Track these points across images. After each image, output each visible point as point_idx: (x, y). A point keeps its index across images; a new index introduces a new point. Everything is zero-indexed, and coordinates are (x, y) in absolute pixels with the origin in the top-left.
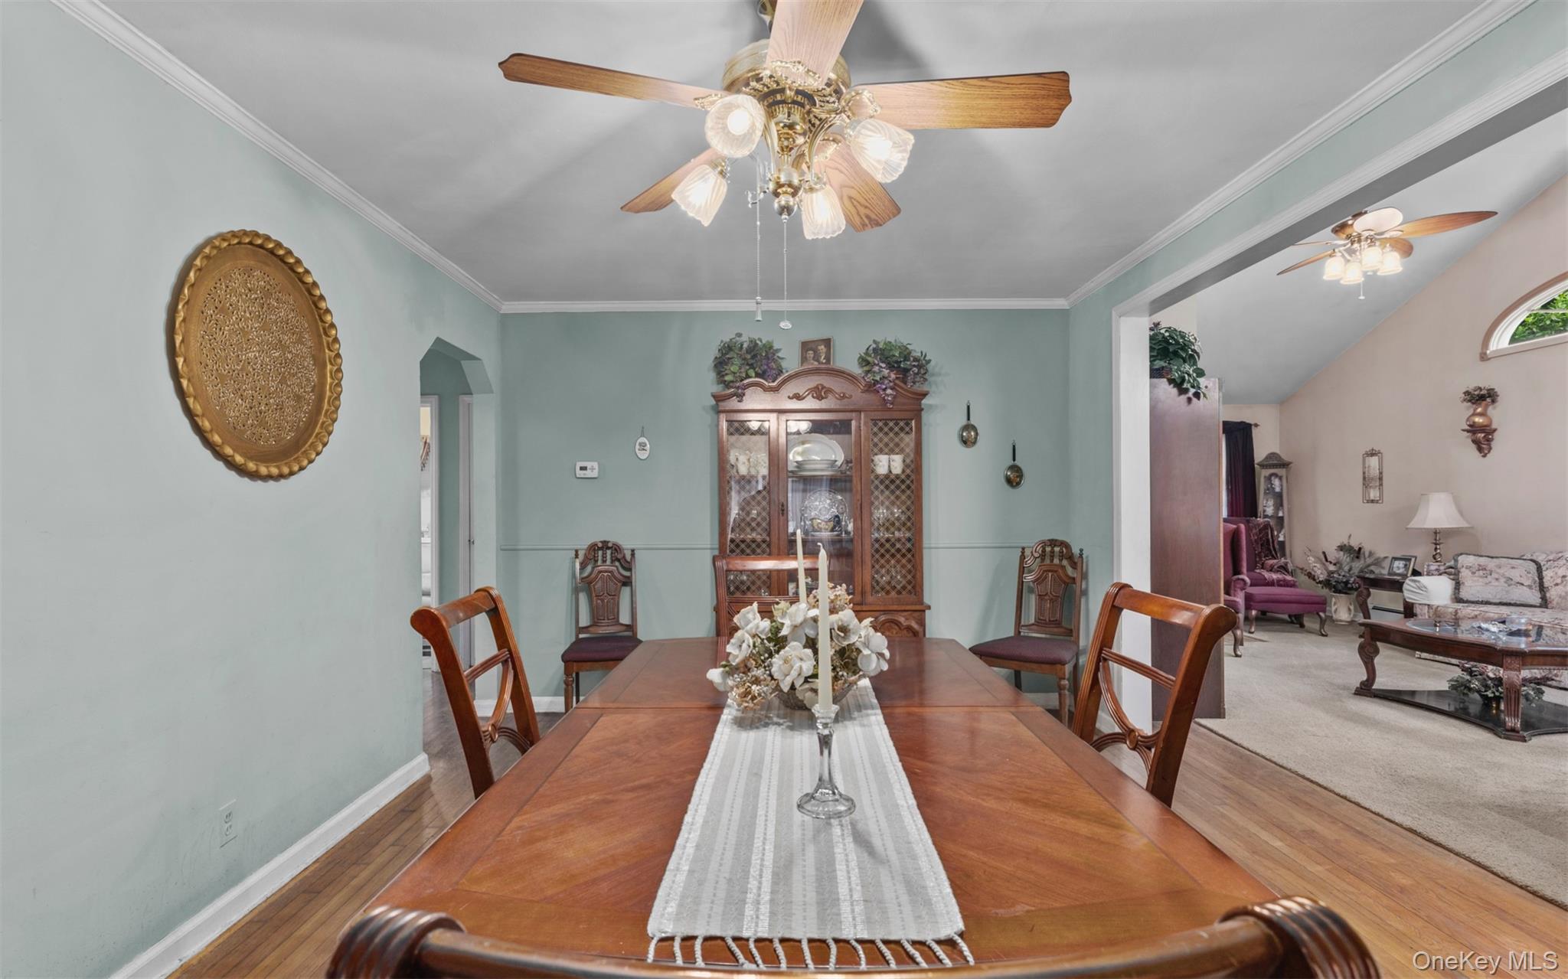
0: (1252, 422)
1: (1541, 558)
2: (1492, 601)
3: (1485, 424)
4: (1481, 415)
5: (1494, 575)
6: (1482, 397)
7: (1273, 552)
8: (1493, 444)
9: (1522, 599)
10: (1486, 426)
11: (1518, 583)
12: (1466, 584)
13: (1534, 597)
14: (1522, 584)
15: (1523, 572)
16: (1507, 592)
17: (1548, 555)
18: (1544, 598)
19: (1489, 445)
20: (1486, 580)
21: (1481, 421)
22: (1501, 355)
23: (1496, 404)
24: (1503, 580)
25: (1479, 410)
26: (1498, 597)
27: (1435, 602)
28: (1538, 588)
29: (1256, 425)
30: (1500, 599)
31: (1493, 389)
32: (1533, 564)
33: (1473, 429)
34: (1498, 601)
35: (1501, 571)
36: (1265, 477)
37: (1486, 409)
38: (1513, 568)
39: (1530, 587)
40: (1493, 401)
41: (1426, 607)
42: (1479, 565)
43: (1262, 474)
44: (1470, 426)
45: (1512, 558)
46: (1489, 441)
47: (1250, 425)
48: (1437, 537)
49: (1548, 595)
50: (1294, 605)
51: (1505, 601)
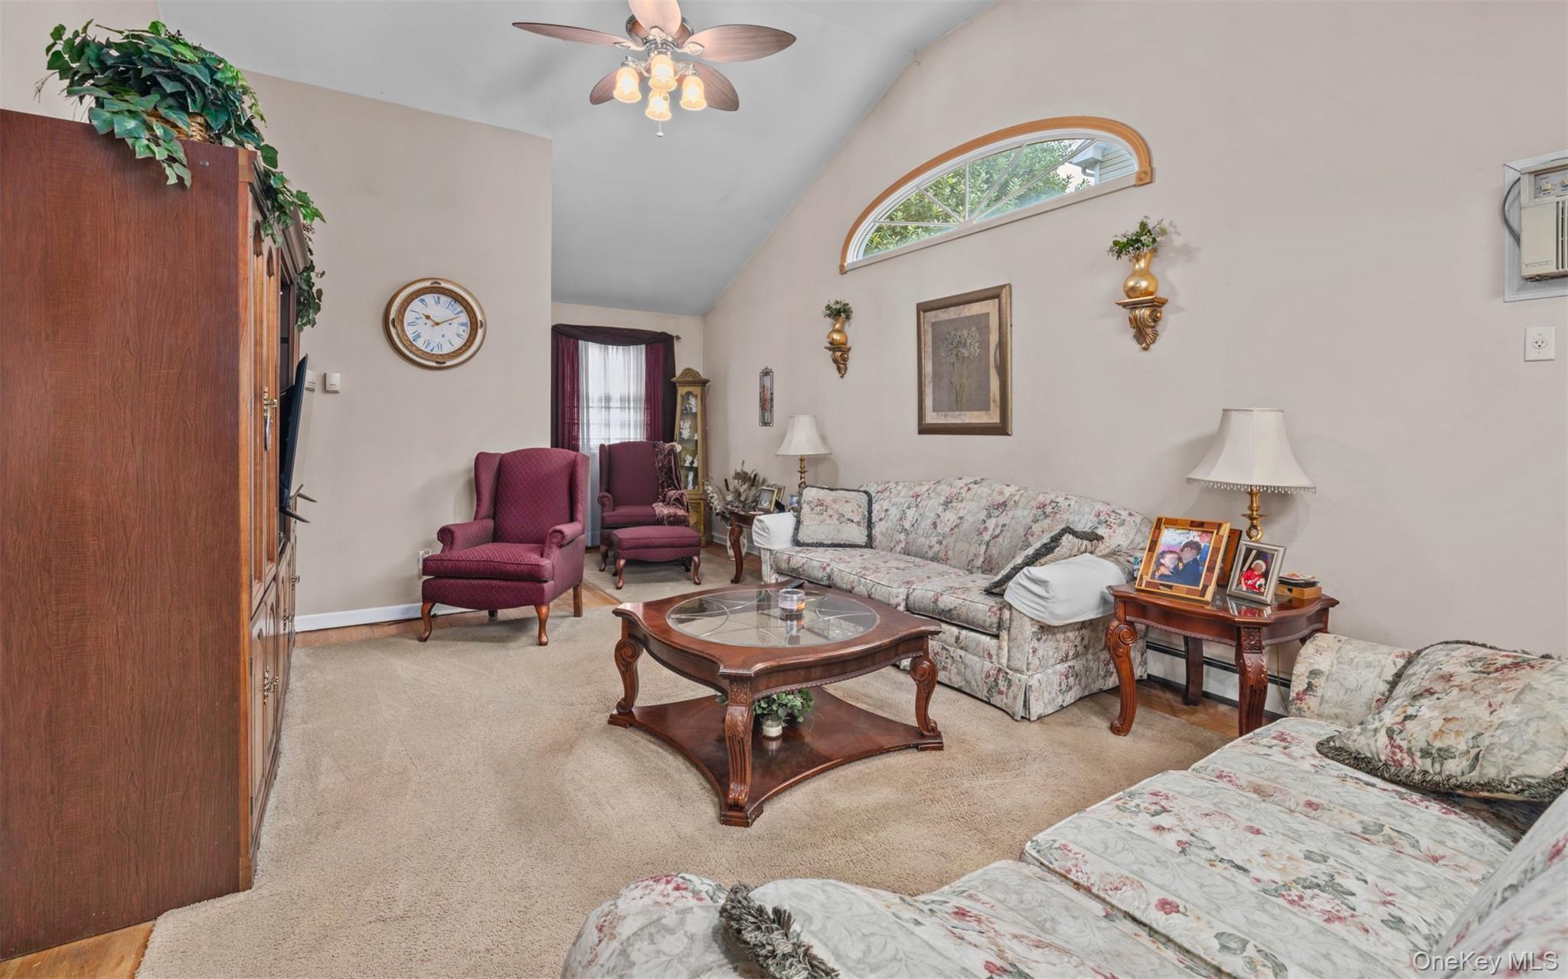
0: (674, 334)
1: (872, 490)
2: (826, 542)
3: (841, 341)
4: (839, 331)
5: (830, 512)
6: (840, 313)
7: (676, 481)
8: (850, 364)
9: (850, 539)
10: (843, 344)
11: (849, 520)
12: (805, 523)
13: (859, 535)
14: (852, 521)
15: (852, 506)
16: (839, 531)
17: (878, 485)
18: (870, 536)
19: (845, 365)
20: (821, 518)
21: (838, 338)
22: (855, 268)
23: (851, 321)
24: (836, 517)
25: (837, 326)
26: (830, 537)
27: (775, 547)
28: (866, 525)
29: (678, 338)
30: (832, 539)
31: (847, 304)
32: (865, 496)
33: (834, 346)
34: (830, 542)
35: (835, 506)
36: (682, 396)
37: (843, 325)
38: (847, 502)
39: (858, 523)
40: (848, 318)
41: (768, 553)
42: (819, 500)
43: (682, 391)
44: (831, 343)
45: (848, 490)
46: (845, 360)
47: (672, 337)
48: (804, 463)
49: (873, 532)
50: (667, 550)
51: (836, 542)
